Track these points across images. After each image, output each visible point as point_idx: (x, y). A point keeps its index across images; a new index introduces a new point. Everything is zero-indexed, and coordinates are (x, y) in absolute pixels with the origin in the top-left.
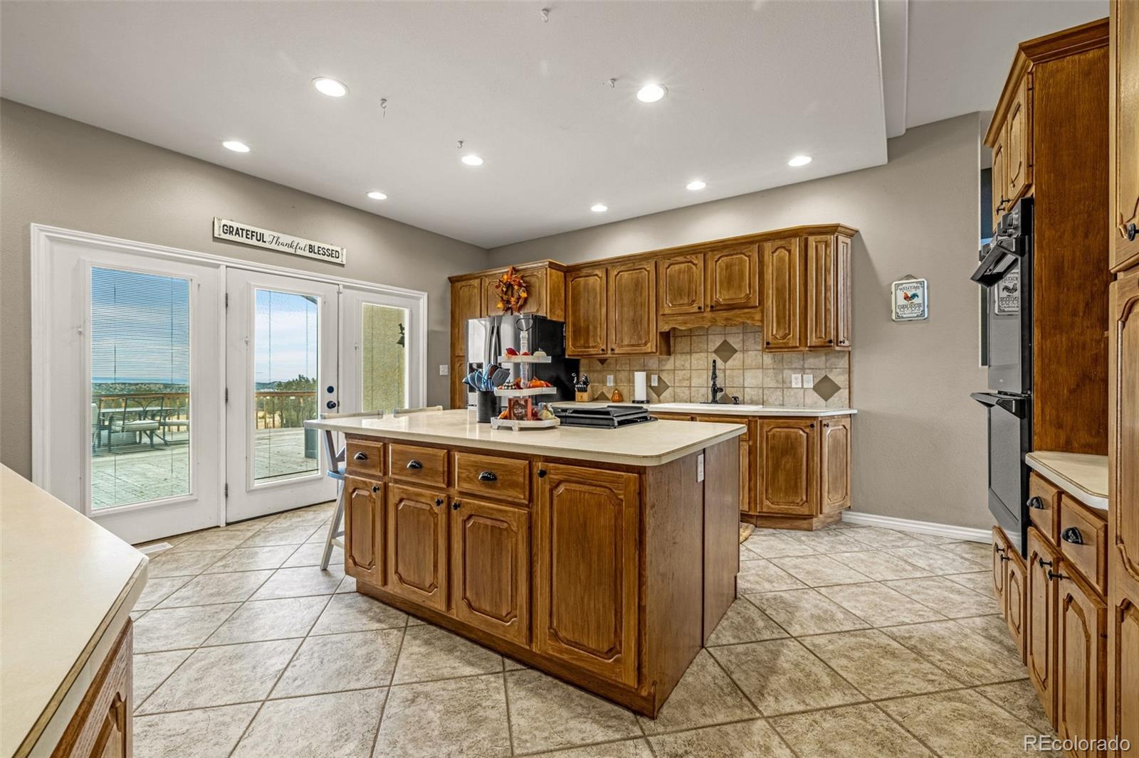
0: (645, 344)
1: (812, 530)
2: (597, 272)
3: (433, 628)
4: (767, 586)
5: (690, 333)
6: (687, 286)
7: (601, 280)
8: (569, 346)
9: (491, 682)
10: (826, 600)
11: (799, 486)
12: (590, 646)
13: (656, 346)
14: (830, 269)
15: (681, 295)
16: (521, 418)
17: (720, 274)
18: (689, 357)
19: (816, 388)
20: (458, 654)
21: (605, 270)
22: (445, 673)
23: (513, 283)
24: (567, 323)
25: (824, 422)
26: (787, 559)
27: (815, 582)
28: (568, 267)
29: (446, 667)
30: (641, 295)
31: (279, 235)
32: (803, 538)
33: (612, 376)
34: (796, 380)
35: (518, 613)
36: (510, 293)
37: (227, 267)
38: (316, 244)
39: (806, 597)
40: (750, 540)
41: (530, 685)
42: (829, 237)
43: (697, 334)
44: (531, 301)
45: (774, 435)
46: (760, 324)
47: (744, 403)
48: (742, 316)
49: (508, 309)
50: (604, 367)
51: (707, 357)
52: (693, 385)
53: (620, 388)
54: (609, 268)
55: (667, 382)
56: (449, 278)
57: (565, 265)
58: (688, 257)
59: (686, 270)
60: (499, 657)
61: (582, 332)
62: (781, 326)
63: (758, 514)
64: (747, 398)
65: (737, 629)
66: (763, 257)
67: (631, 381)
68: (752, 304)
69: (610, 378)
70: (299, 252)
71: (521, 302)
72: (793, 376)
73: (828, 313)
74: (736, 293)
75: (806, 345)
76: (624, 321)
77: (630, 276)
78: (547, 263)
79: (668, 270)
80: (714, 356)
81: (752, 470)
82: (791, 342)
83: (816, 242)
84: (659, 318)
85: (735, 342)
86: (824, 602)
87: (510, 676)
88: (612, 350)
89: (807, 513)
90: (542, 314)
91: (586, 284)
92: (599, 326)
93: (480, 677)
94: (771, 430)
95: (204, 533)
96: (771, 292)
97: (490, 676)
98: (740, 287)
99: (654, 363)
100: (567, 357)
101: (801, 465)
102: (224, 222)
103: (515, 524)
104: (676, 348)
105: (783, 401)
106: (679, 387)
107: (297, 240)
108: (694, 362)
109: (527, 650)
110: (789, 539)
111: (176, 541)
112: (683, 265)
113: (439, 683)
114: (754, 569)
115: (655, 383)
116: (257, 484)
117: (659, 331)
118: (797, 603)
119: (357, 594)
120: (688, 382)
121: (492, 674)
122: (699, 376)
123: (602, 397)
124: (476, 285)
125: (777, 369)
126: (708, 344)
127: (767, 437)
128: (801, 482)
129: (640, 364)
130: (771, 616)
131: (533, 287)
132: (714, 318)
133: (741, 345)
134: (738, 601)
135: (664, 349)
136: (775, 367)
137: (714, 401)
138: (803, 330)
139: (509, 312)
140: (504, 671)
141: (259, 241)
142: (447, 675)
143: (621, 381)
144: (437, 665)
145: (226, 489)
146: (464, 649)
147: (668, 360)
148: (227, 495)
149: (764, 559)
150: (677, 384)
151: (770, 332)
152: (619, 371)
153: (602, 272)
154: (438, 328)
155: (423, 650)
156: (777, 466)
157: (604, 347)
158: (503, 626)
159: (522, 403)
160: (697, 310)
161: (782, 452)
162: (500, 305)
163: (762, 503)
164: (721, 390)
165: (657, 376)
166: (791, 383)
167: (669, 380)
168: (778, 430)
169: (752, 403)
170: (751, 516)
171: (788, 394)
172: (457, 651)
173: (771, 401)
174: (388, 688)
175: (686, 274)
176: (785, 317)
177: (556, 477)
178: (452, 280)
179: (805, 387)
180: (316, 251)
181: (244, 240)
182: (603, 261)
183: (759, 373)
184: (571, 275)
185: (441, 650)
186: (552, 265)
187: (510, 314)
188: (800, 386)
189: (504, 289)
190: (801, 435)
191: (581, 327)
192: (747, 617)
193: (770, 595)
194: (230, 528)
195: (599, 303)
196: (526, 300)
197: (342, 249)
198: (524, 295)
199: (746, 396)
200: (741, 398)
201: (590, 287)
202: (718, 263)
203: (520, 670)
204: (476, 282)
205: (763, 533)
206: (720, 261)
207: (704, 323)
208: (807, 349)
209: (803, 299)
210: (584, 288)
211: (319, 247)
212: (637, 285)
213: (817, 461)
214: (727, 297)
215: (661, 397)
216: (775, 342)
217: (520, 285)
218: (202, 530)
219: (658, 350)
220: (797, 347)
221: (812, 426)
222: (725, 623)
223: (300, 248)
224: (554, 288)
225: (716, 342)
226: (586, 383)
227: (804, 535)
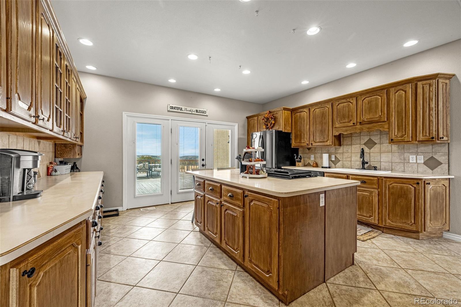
0: (327, 141)
1: (419, 239)
2: (305, 110)
3: (218, 249)
4: (375, 262)
5: (351, 135)
6: (347, 113)
7: (307, 113)
8: (293, 142)
9: (230, 273)
10: (409, 276)
11: (409, 215)
12: (261, 268)
13: (332, 142)
14: (432, 99)
15: (344, 117)
16: (251, 173)
17: (365, 106)
18: (350, 147)
19: (425, 163)
20: (222, 260)
21: (308, 109)
22: (215, 266)
23: (269, 117)
24: (292, 133)
25: (426, 182)
26: (394, 251)
27: (406, 266)
28: (292, 109)
29: (217, 264)
30: (325, 119)
31: (187, 108)
32: (411, 243)
33: (313, 156)
34: (412, 159)
35: (239, 249)
36: (268, 122)
37: (171, 120)
38: (198, 109)
39: (397, 272)
40: (376, 238)
41: (243, 278)
42: (431, 81)
43: (354, 136)
44: (276, 124)
45: (393, 187)
46: (387, 130)
47: (380, 170)
48: (377, 126)
49: (267, 128)
50: (309, 152)
51: (360, 147)
52: (352, 160)
53: (317, 161)
54: (310, 108)
55: (339, 158)
56: (247, 117)
57: (291, 108)
58: (348, 99)
59: (347, 106)
60: (236, 265)
61: (299, 136)
62: (400, 130)
63: (383, 226)
64: (382, 167)
65: (347, 278)
66: (389, 96)
67: (321, 158)
68: (382, 120)
69: (312, 156)
70: (193, 113)
71: (272, 125)
72: (411, 157)
73: (431, 123)
74: (373, 115)
75: (416, 140)
76: (317, 131)
77: (320, 111)
78: (282, 108)
79: (338, 106)
80: (363, 147)
81: (380, 204)
82: (406, 139)
83: (422, 85)
84: (333, 129)
85: (376, 139)
86: (407, 277)
87: (237, 273)
88: (311, 144)
89: (415, 230)
90: (280, 130)
91: (300, 116)
92: (306, 133)
93: (226, 270)
94: (391, 184)
95: (165, 205)
96: (394, 113)
97: (230, 271)
98: (376, 112)
99: (333, 150)
100: (292, 147)
101: (411, 204)
102: (170, 105)
103: (239, 215)
104: (344, 143)
105: (404, 169)
106: (345, 161)
107: (192, 109)
108: (353, 149)
109: (243, 264)
110: (402, 242)
111: (157, 207)
112: (345, 104)
113: (212, 269)
114: (371, 253)
115: (333, 159)
116: (180, 191)
117: (333, 135)
118: (389, 274)
119: (199, 232)
120: (350, 159)
121: (231, 270)
122: (356, 156)
123: (309, 165)
124: (256, 119)
125: (400, 152)
126: (360, 141)
127: (389, 188)
128: (410, 213)
129: (326, 150)
130: (369, 277)
131: (278, 118)
132: (362, 128)
133: (379, 140)
134: (354, 266)
135: (337, 143)
136: (399, 151)
137: (363, 168)
138: (414, 132)
139: (268, 129)
140: (236, 270)
141: (181, 110)
142: (216, 267)
143: (317, 157)
144: (214, 262)
145: (171, 192)
146: (225, 259)
147: (340, 148)
148: (171, 194)
149: (380, 249)
150: (344, 160)
151: (394, 134)
152: (316, 153)
153: (307, 110)
154: (242, 137)
155: (212, 256)
156: (395, 203)
157: (308, 143)
158: (235, 253)
159: (252, 167)
160: (353, 125)
161: (398, 196)
162: (264, 127)
163: (386, 221)
164: (367, 163)
165: (334, 156)
166: (409, 160)
167: (341, 158)
168: (396, 184)
169: (385, 170)
170: (381, 227)
171: (407, 166)
172: (222, 259)
173: (397, 169)
174: (195, 266)
175: (347, 107)
176: (402, 126)
177: (251, 198)
178: (248, 118)
179: (418, 162)
180: (198, 112)
181: (176, 110)
182: (307, 105)
183: (390, 155)
184: (294, 112)
185: (217, 257)
186: (285, 109)
187: (268, 130)
188: (415, 162)
189: (266, 120)
190: (410, 188)
191: (298, 134)
192: (355, 274)
193: (374, 267)
194: (172, 205)
195: (306, 124)
196: (274, 124)
197: (207, 110)
198: (273, 122)
199: (382, 166)
200: (378, 167)
201: (302, 117)
202: (364, 101)
203: (242, 271)
204: (256, 118)
205: (385, 236)
206: (365, 100)
207: (357, 130)
208: (417, 142)
209: (414, 116)
210: (300, 117)
211: (199, 110)
212: (323, 115)
213: (422, 202)
214: (368, 117)
215: (336, 166)
216: (396, 139)
217: (272, 118)
218: (164, 204)
219: (333, 144)
220: (410, 141)
221: (418, 183)
222: (341, 274)
223: (193, 111)
224: (286, 118)
225: (366, 139)
226: (301, 158)
227: (412, 241)
